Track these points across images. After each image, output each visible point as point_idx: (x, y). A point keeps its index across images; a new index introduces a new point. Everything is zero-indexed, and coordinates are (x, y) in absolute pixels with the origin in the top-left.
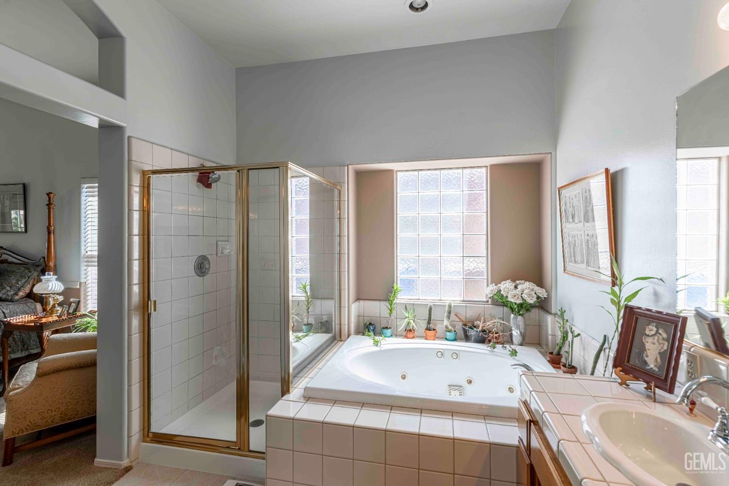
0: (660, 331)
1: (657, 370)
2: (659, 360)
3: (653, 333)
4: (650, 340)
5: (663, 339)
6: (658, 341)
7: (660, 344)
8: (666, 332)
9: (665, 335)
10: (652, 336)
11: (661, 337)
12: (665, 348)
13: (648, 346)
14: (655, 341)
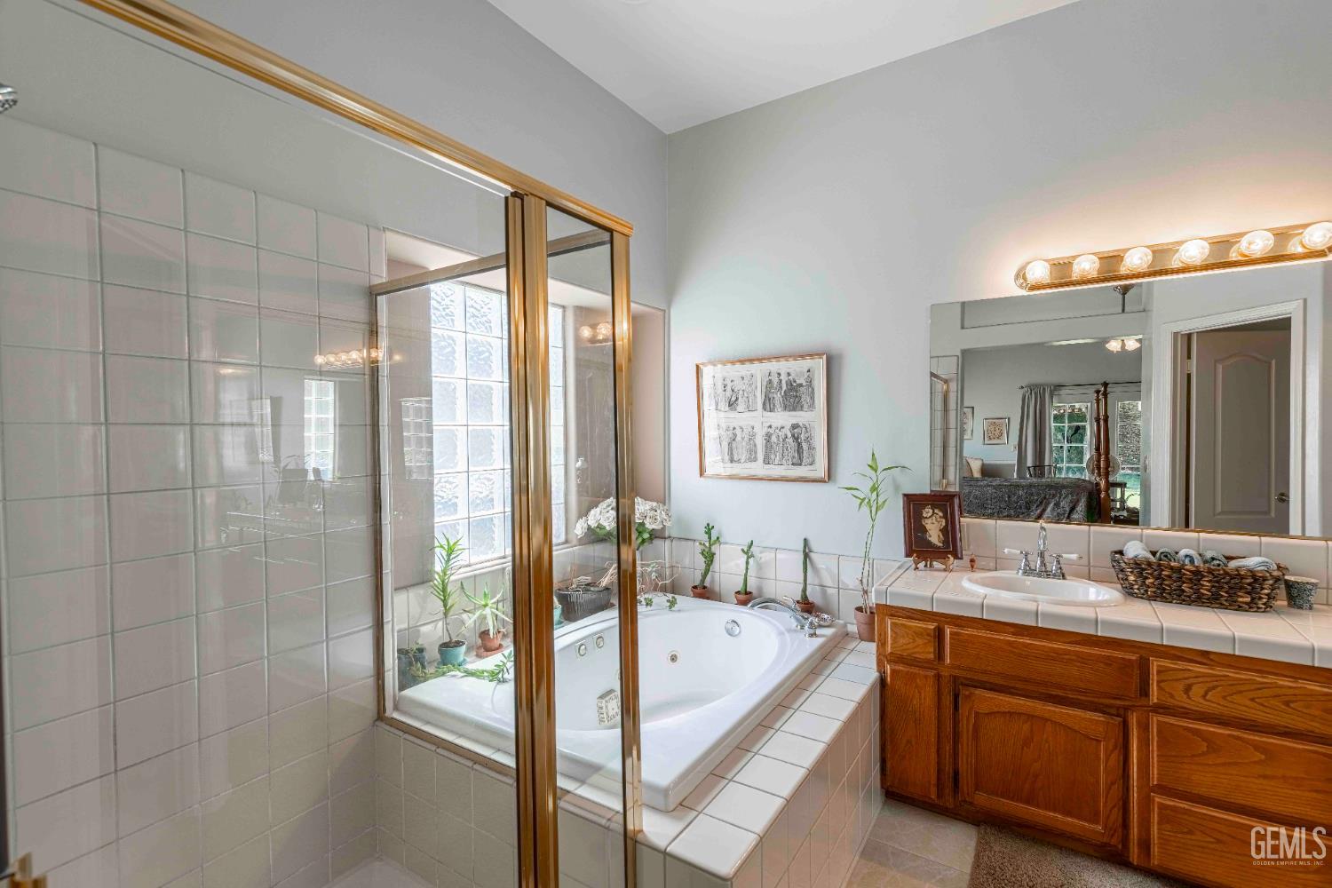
0: (936, 511)
1: (941, 545)
2: (941, 536)
3: (929, 515)
4: (929, 521)
5: (940, 517)
6: (936, 519)
7: (939, 522)
8: (941, 510)
9: (941, 514)
10: (930, 517)
11: (938, 517)
12: (944, 524)
13: (928, 527)
14: (934, 521)
